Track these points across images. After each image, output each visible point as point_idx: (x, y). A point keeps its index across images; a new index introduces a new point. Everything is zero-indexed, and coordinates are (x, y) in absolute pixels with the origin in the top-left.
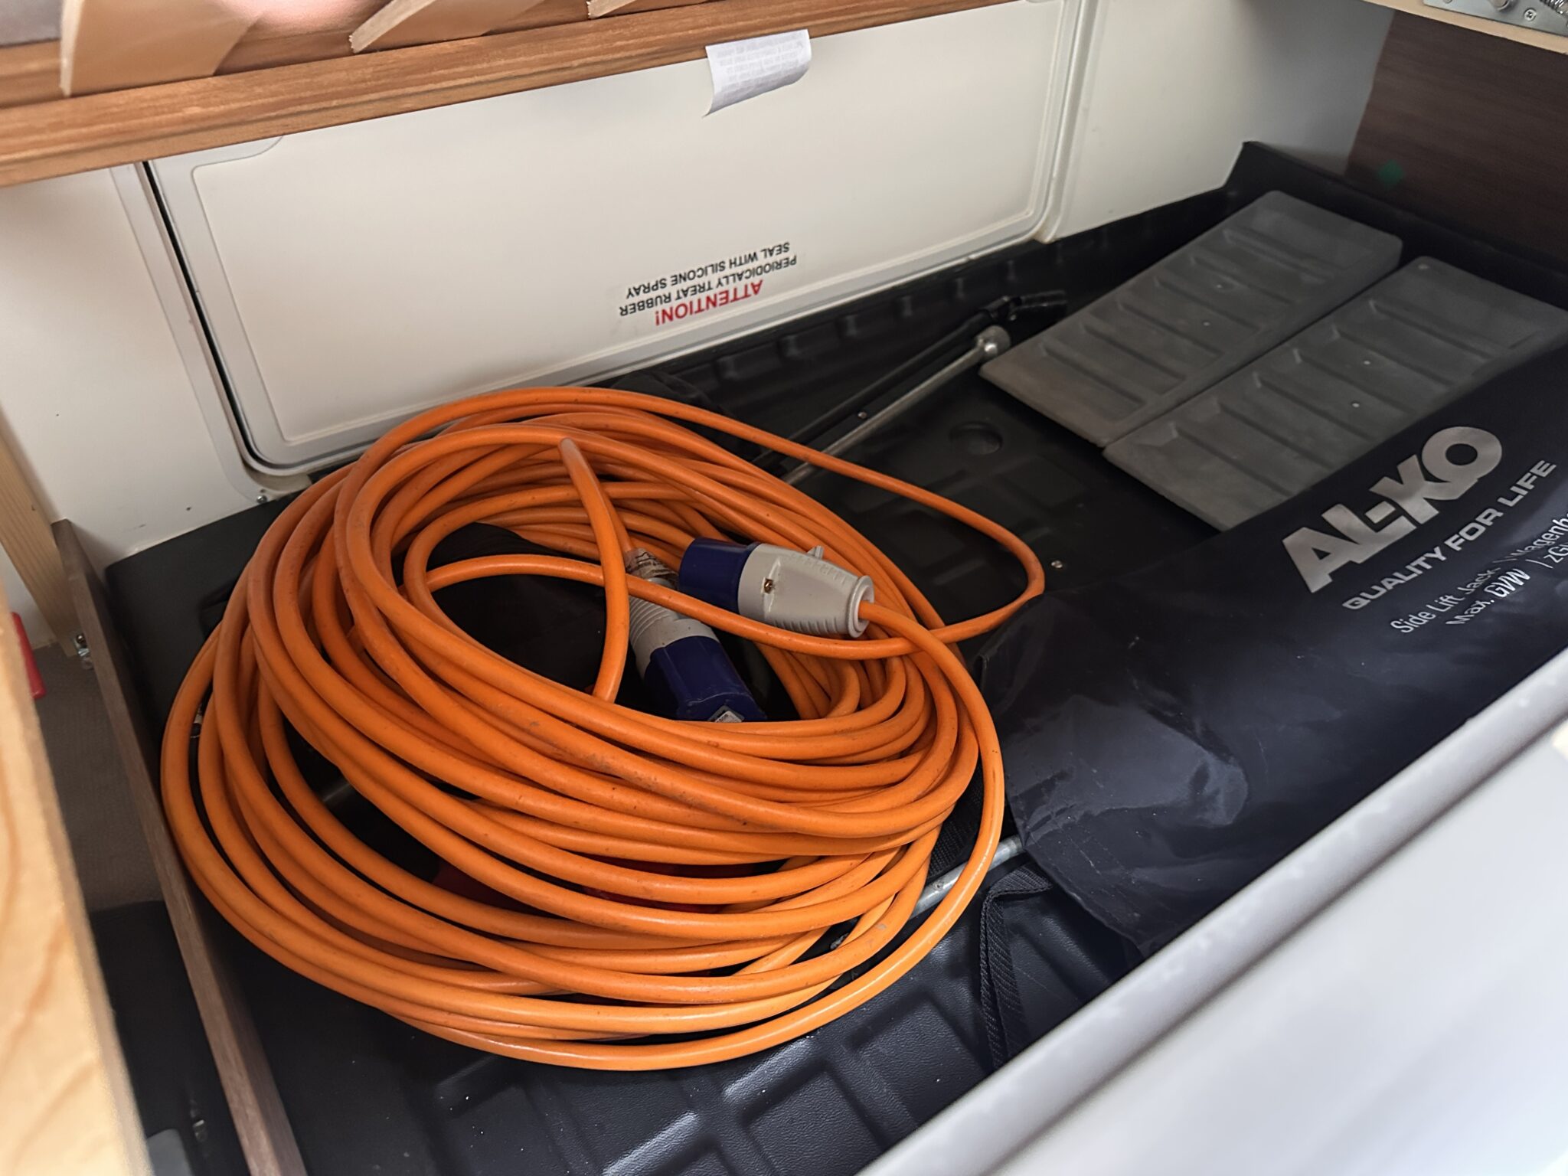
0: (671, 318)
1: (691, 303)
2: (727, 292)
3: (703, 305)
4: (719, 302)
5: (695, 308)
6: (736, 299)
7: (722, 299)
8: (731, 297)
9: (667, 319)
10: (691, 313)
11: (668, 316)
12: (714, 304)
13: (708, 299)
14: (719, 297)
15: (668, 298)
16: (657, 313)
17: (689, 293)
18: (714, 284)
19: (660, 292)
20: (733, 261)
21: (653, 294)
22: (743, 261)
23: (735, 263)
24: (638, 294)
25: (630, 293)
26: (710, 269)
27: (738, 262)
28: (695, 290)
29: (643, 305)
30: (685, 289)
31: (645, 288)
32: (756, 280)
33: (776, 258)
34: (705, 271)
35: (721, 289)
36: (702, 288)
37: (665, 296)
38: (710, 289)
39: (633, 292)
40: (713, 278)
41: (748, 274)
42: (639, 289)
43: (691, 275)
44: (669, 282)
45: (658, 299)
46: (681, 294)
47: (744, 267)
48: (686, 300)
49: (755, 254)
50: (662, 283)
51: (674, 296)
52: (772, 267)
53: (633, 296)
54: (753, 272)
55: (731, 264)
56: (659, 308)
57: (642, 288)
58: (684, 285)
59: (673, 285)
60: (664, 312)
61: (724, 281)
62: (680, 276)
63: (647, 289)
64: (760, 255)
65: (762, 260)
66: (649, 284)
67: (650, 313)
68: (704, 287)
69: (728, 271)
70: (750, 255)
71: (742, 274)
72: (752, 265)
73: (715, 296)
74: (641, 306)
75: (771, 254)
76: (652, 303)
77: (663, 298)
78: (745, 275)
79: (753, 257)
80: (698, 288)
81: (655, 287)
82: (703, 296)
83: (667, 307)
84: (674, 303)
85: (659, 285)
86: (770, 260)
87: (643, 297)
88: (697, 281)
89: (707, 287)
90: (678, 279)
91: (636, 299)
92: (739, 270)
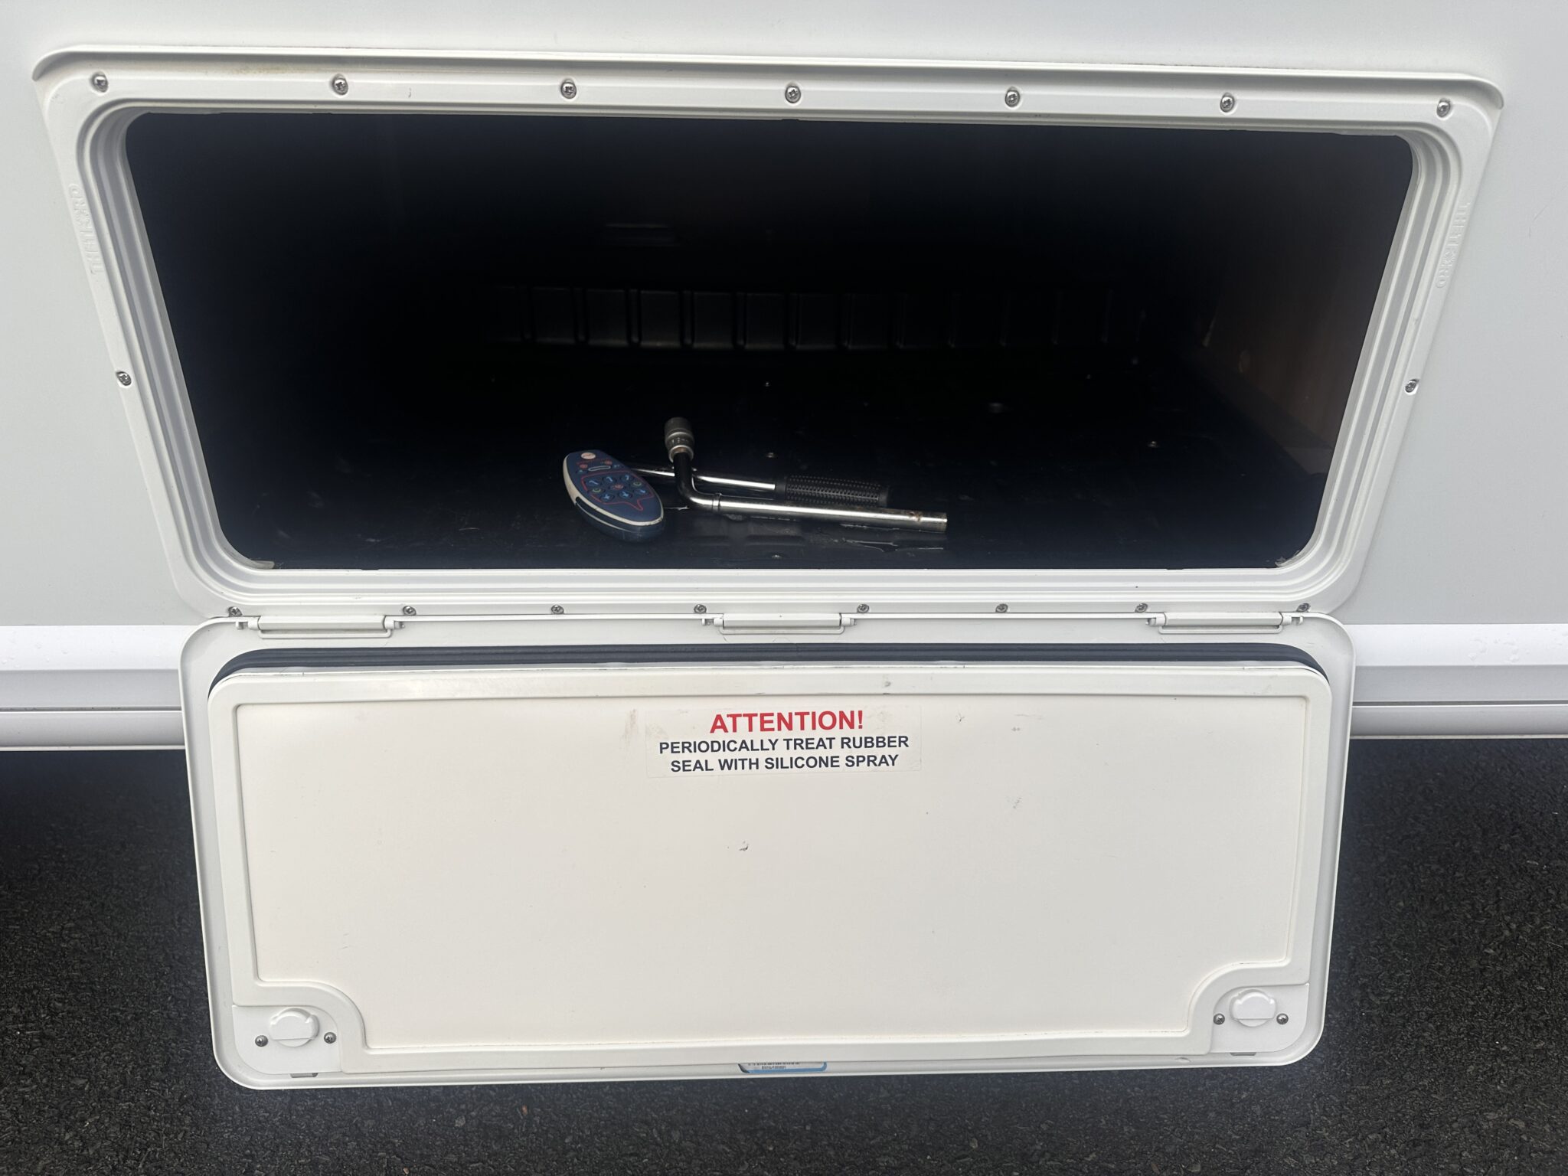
0: (842, 714)
1: (814, 728)
2: (763, 729)
3: (796, 720)
4: (775, 718)
5: (808, 719)
6: (750, 716)
7: (772, 722)
8: (756, 721)
9: (849, 717)
10: (814, 714)
11: (846, 720)
12: (780, 717)
13: (790, 727)
14: (775, 725)
15: (845, 742)
16: (860, 727)
17: (816, 742)
18: (781, 745)
19: (855, 752)
20: (754, 766)
21: (865, 752)
22: (739, 763)
23: (751, 764)
24: (883, 757)
25: (893, 760)
26: (787, 763)
27: (747, 763)
28: (807, 744)
29: (878, 742)
30: (821, 748)
31: (873, 761)
32: (720, 735)
33: (693, 757)
34: (794, 762)
35: (773, 736)
36: (798, 743)
37: (849, 747)
38: (788, 740)
39: (890, 761)
40: (781, 752)
41: (732, 746)
42: (881, 762)
43: (812, 762)
44: (842, 761)
45: (858, 744)
46: (827, 743)
47: (737, 755)
48: (819, 733)
49: (722, 768)
50: (851, 762)
51: (837, 743)
52: (697, 747)
53: (890, 756)
54: (725, 746)
55: (757, 763)
56: (856, 733)
57: (877, 762)
58: (821, 753)
59: (838, 757)
60: (851, 726)
61: (767, 745)
62: (827, 765)
63: (871, 760)
64: (714, 764)
65: (713, 759)
66: (869, 765)
67: (871, 729)
68: (795, 744)
69: (762, 756)
70: (729, 768)
71: (741, 747)
72: (728, 755)
73: (779, 729)
74: (880, 742)
75: (698, 762)
76: (866, 742)
77: (851, 744)
78: (738, 746)
79: (724, 765)
80: (804, 745)
81: (860, 759)
82: (796, 733)
83: (847, 732)
84: (837, 733)
85: (855, 760)
86: (701, 757)
87: (878, 752)
88: (806, 754)
89: (792, 743)
90: (832, 762)
91: (886, 751)
92: (744, 754)
